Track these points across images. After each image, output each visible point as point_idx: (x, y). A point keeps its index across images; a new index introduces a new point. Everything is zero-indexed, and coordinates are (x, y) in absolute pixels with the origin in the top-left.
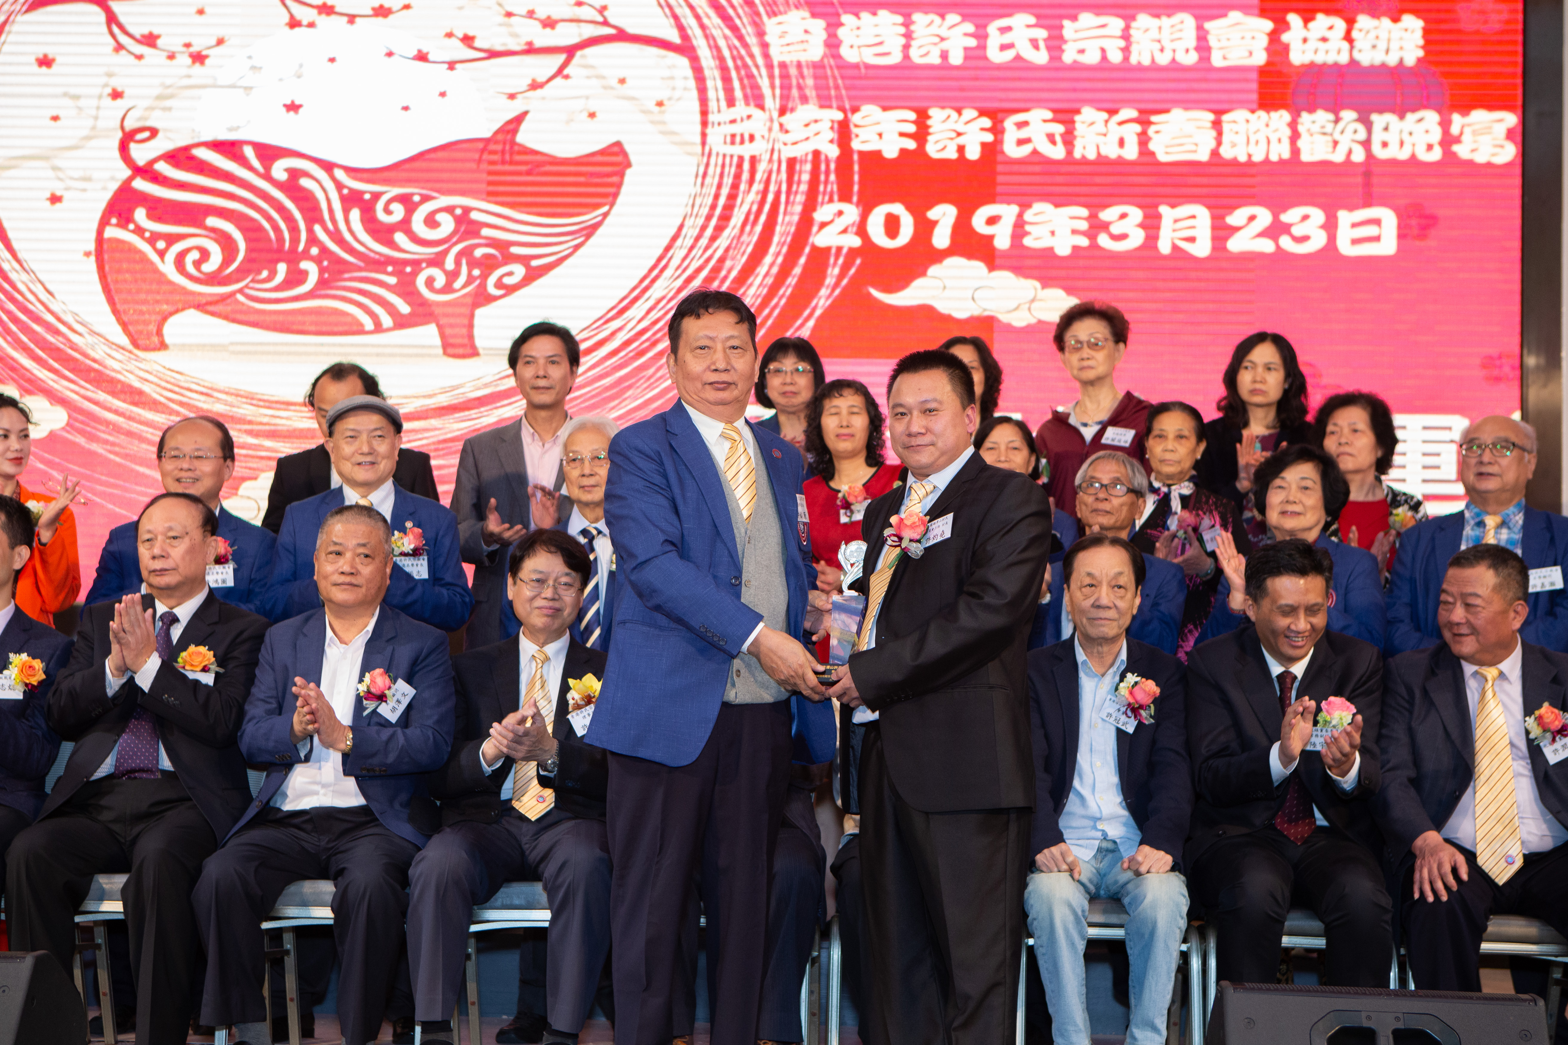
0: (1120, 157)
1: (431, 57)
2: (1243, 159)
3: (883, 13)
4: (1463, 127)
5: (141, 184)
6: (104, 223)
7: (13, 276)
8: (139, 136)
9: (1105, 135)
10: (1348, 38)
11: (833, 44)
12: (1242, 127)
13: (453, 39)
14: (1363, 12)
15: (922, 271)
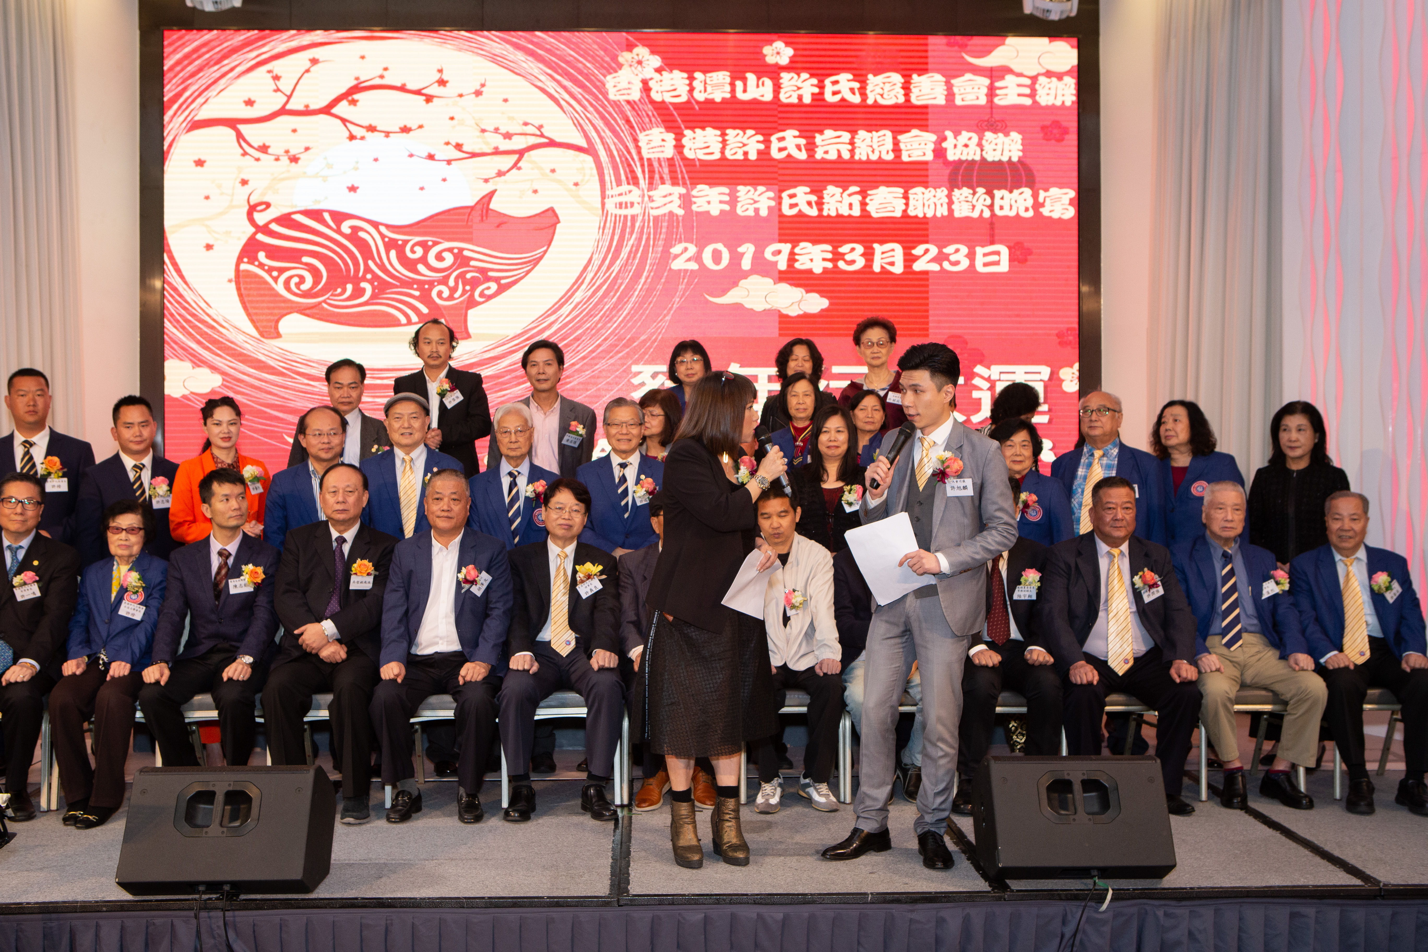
0: (850, 215)
1: (436, 157)
2: (921, 215)
3: (709, 129)
4: (1045, 197)
5: (260, 237)
6: (240, 260)
7: (185, 294)
8: (259, 208)
9: (841, 202)
10: (980, 145)
11: (679, 147)
12: (921, 196)
13: (450, 147)
14: (988, 130)
15: (735, 284)
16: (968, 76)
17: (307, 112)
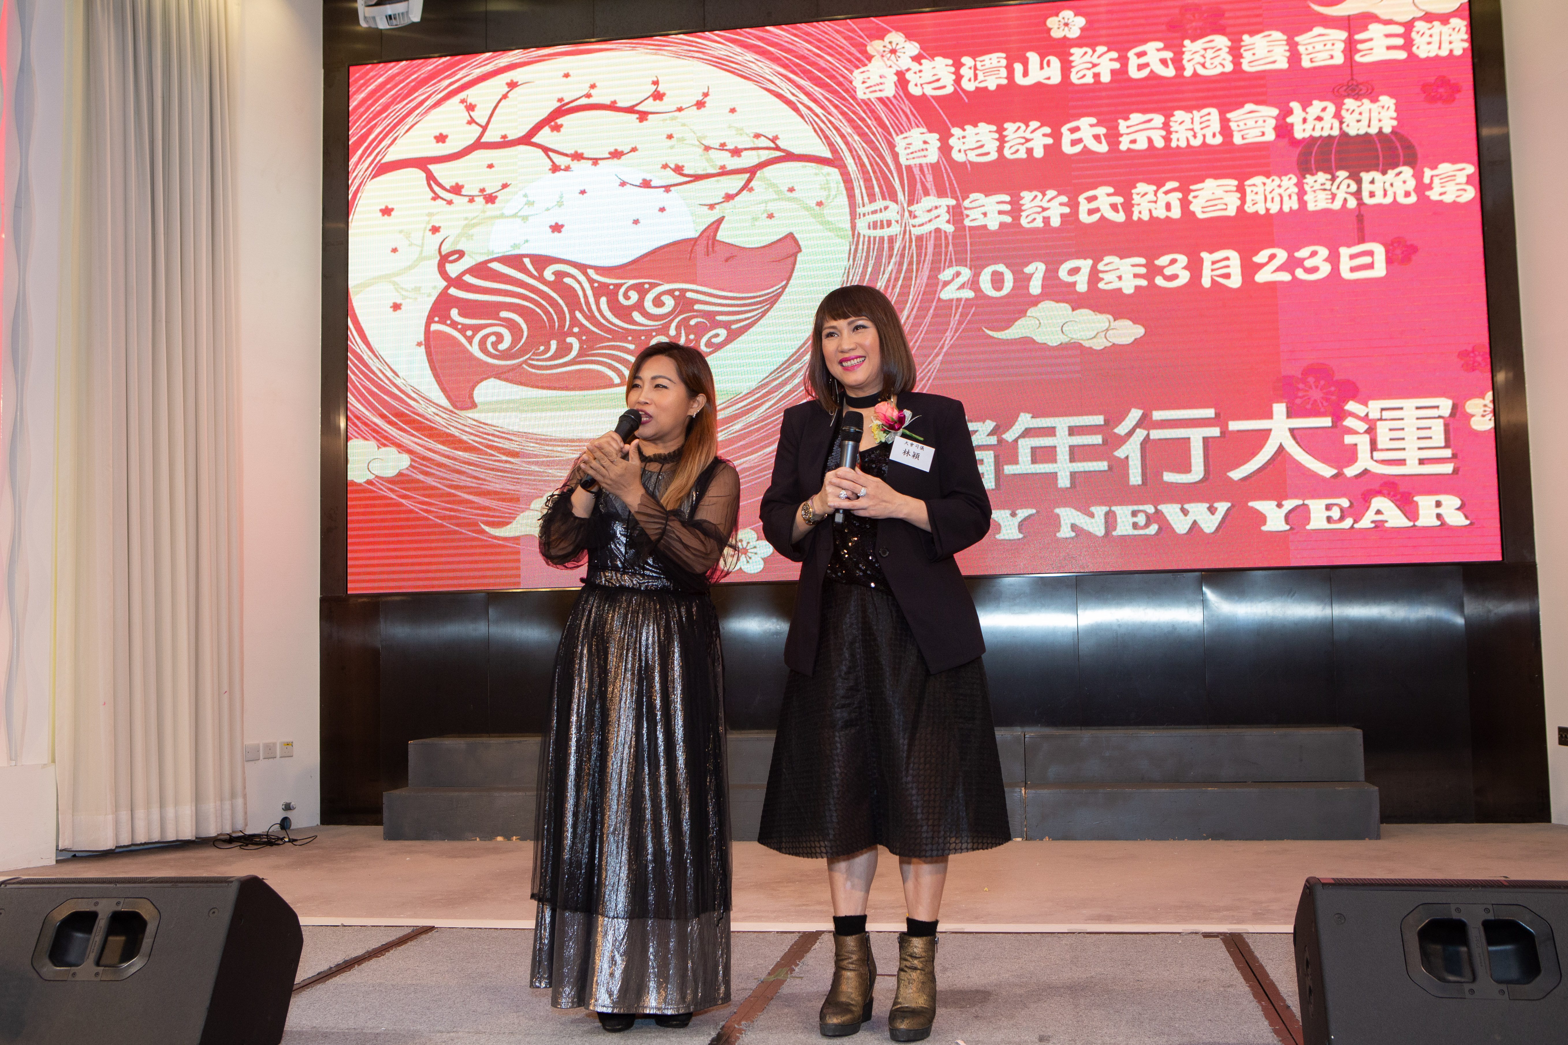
0: (1167, 217)
1: (653, 184)
2: (1262, 212)
3: (982, 125)
4: (1432, 177)
5: (453, 291)
6: (430, 321)
7: (370, 362)
8: (451, 258)
9: (1156, 202)
11: (945, 149)
12: (1260, 189)
13: (668, 169)
14: (1348, 96)
15: (1022, 313)
16: (1318, 30)
17: (505, 143)
